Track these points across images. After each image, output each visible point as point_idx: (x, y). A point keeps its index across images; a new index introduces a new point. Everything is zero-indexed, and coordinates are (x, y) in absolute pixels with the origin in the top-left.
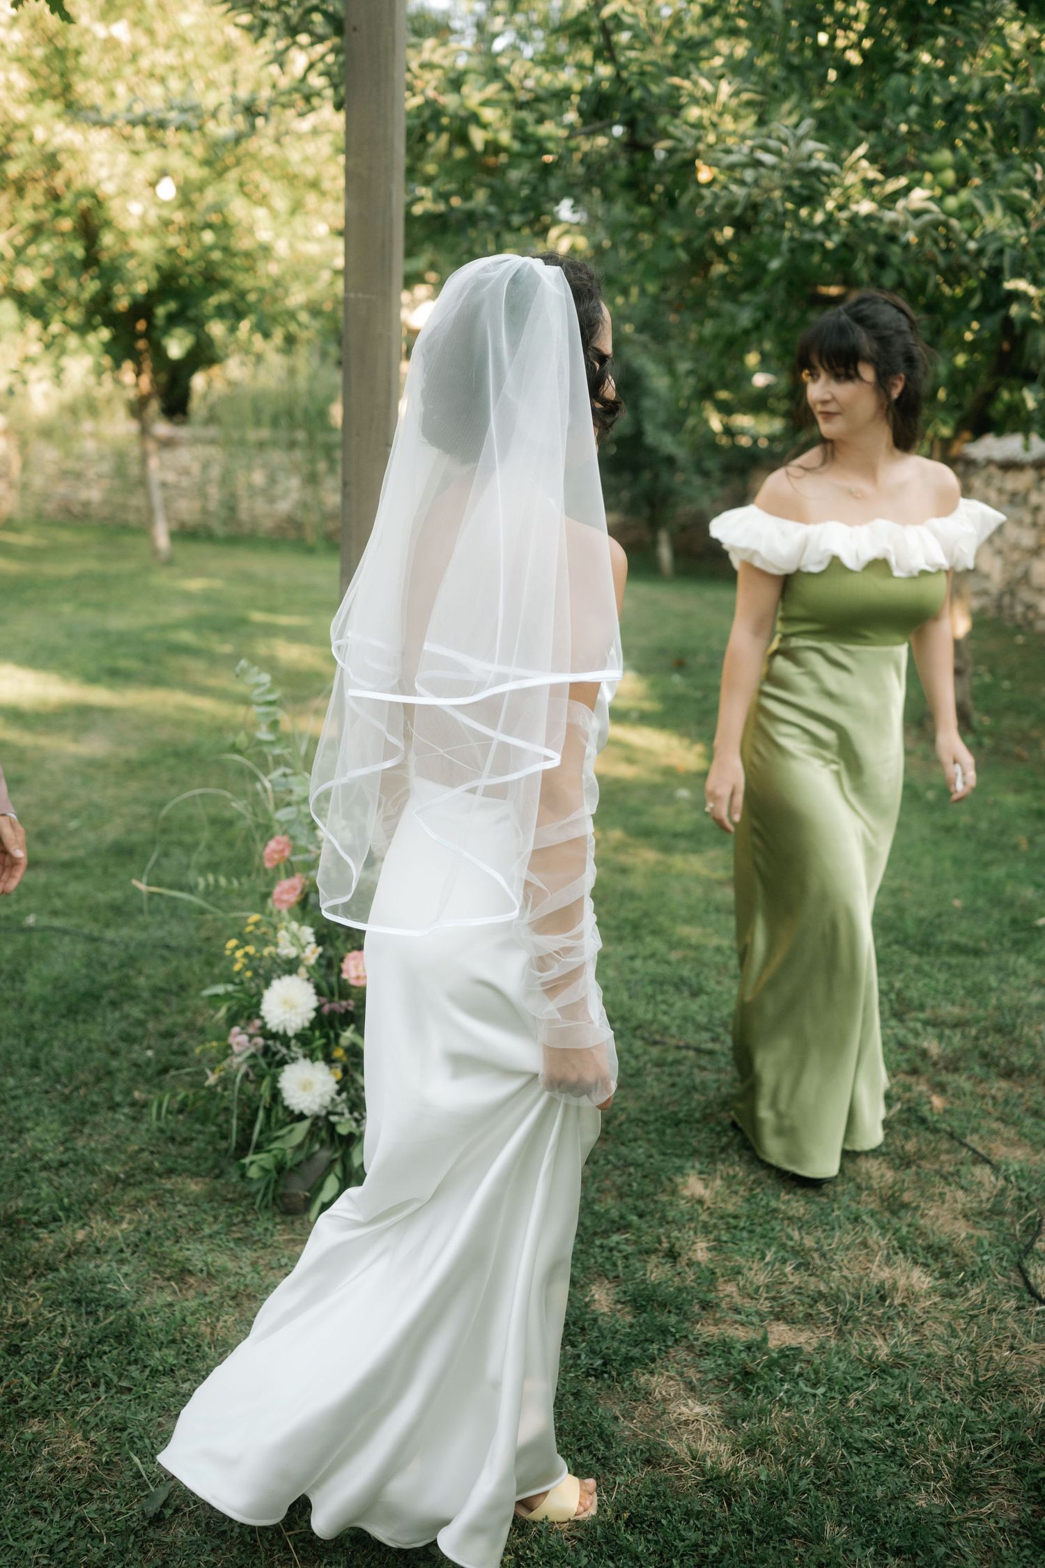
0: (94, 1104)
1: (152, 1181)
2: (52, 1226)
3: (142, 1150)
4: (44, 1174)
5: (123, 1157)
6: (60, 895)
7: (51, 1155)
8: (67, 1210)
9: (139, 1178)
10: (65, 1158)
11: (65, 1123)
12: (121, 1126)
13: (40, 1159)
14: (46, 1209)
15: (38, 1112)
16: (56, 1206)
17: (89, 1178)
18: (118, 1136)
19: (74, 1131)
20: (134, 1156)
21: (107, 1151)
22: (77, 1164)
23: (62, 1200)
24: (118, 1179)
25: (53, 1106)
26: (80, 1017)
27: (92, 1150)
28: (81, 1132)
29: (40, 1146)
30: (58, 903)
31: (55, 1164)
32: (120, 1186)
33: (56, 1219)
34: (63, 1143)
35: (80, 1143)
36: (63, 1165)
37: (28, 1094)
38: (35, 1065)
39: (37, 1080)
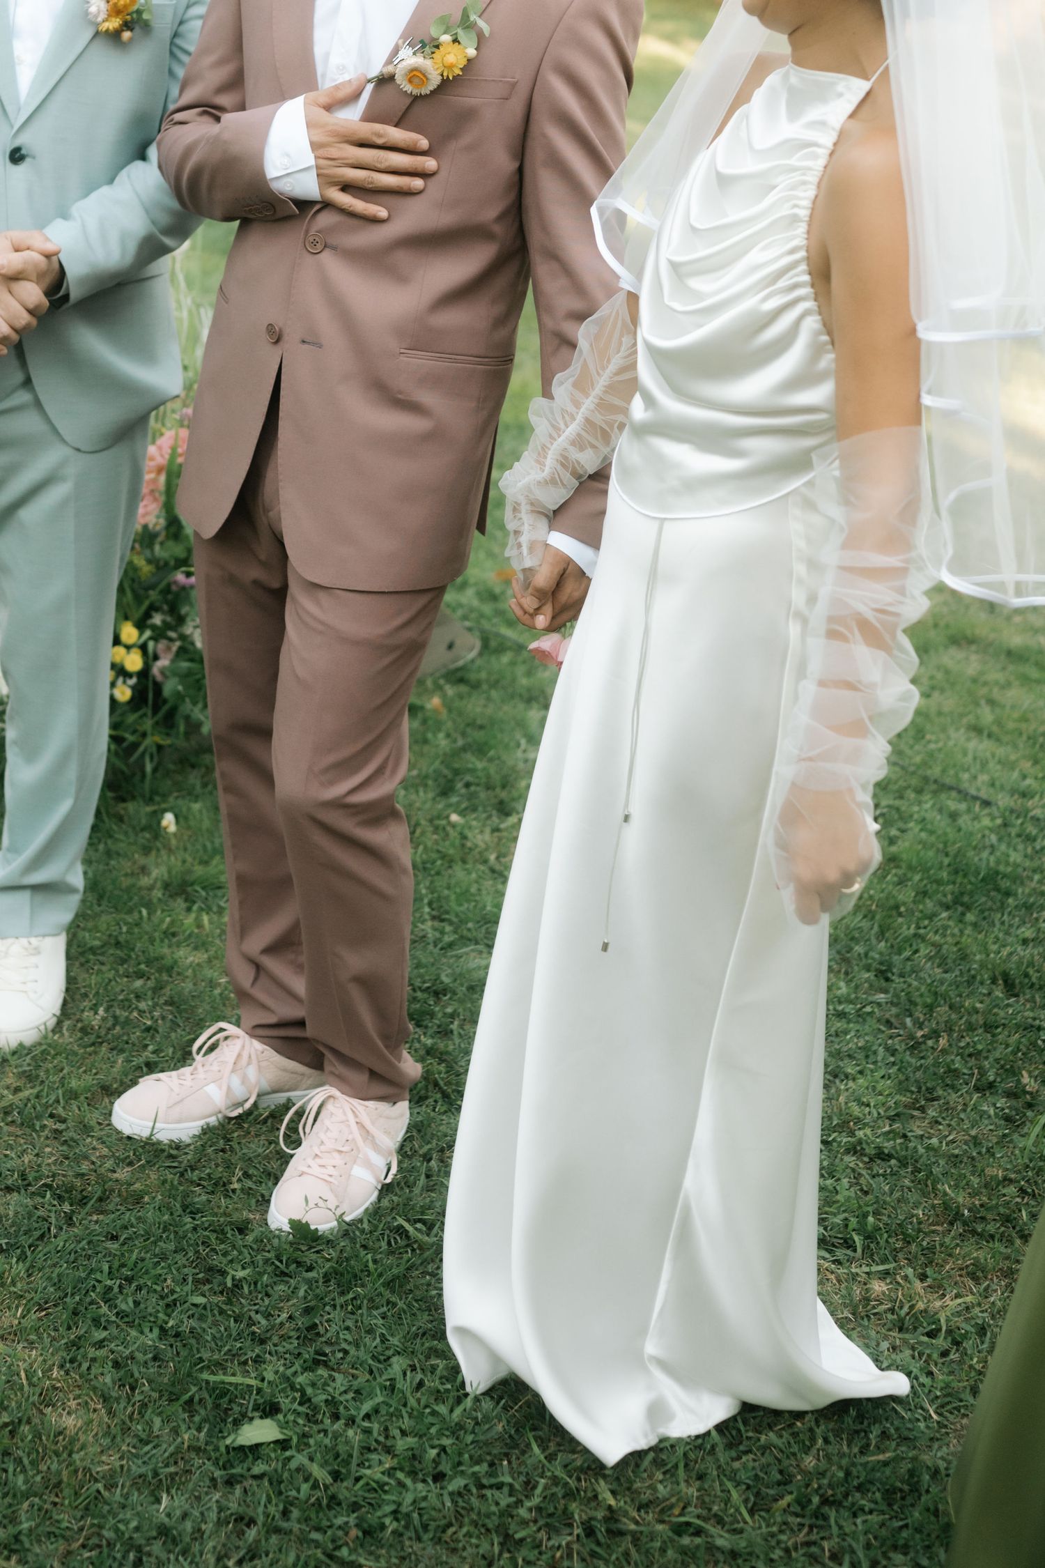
0: (955, 1073)
1: (1011, 1242)
2: (840, 1253)
3: (1007, 1181)
4: (850, 1160)
5: (975, 1181)
6: (991, 702)
7: (868, 1131)
8: (869, 1237)
9: (991, 1228)
10: (888, 1146)
11: (902, 1087)
12: (985, 1126)
13: (852, 1133)
14: (838, 1220)
15: (868, 1052)
16: (853, 1222)
17: (913, 1197)
18: (976, 1141)
19: (912, 1106)
20: (991, 1186)
21: (955, 1160)
22: (903, 1163)
23: (865, 1216)
24: (958, 1215)
25: (893, 1052)
26: (970, 917)
27: (929, 1148)
28: (922, 1109)
29: (856, 1110)
30: (987, 716)
31: (870, 1150)
32: (958, 1228)
33: (849, 1244)
34: (892, 1119)
35: (917, 1128)
36: (882, 1156)
37: (861, 1016)
38: (884, 974)
39: (881, 997)
